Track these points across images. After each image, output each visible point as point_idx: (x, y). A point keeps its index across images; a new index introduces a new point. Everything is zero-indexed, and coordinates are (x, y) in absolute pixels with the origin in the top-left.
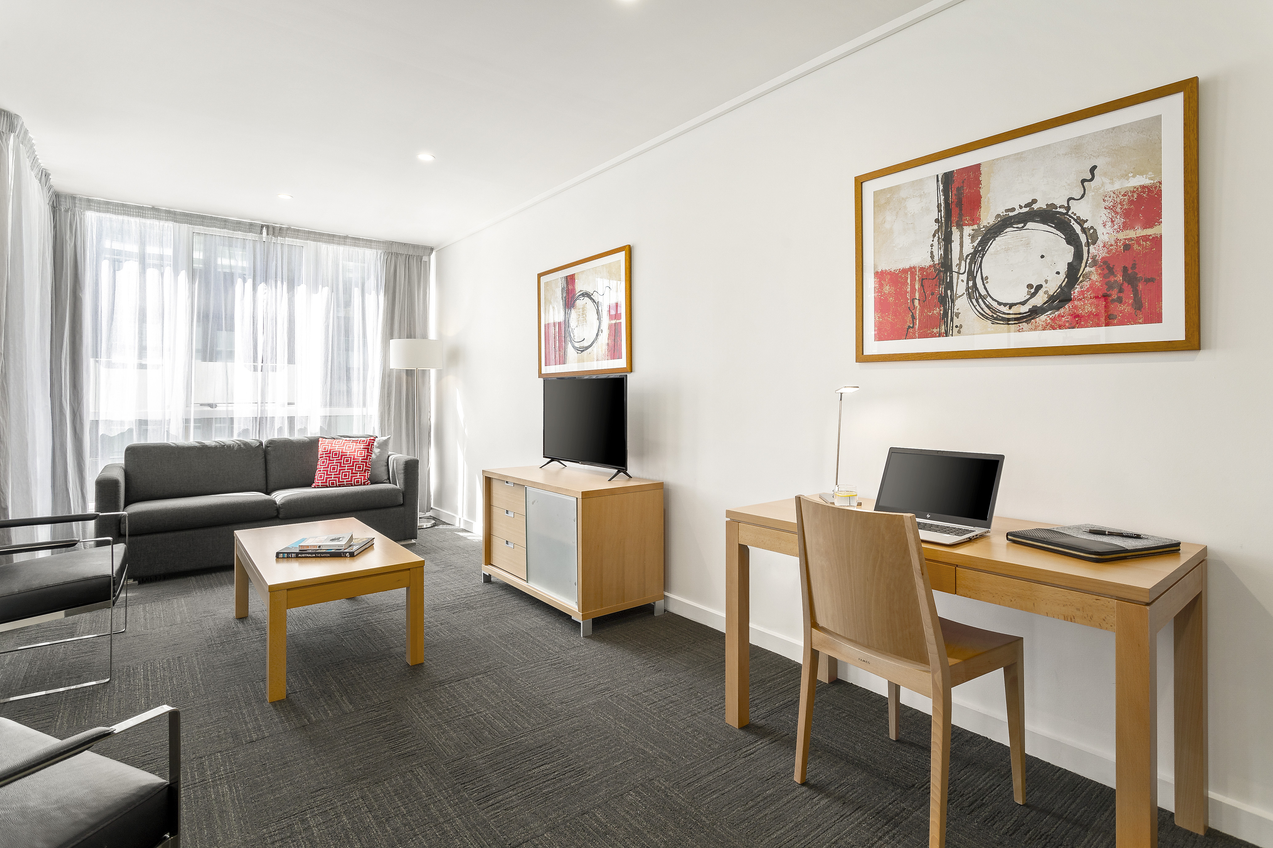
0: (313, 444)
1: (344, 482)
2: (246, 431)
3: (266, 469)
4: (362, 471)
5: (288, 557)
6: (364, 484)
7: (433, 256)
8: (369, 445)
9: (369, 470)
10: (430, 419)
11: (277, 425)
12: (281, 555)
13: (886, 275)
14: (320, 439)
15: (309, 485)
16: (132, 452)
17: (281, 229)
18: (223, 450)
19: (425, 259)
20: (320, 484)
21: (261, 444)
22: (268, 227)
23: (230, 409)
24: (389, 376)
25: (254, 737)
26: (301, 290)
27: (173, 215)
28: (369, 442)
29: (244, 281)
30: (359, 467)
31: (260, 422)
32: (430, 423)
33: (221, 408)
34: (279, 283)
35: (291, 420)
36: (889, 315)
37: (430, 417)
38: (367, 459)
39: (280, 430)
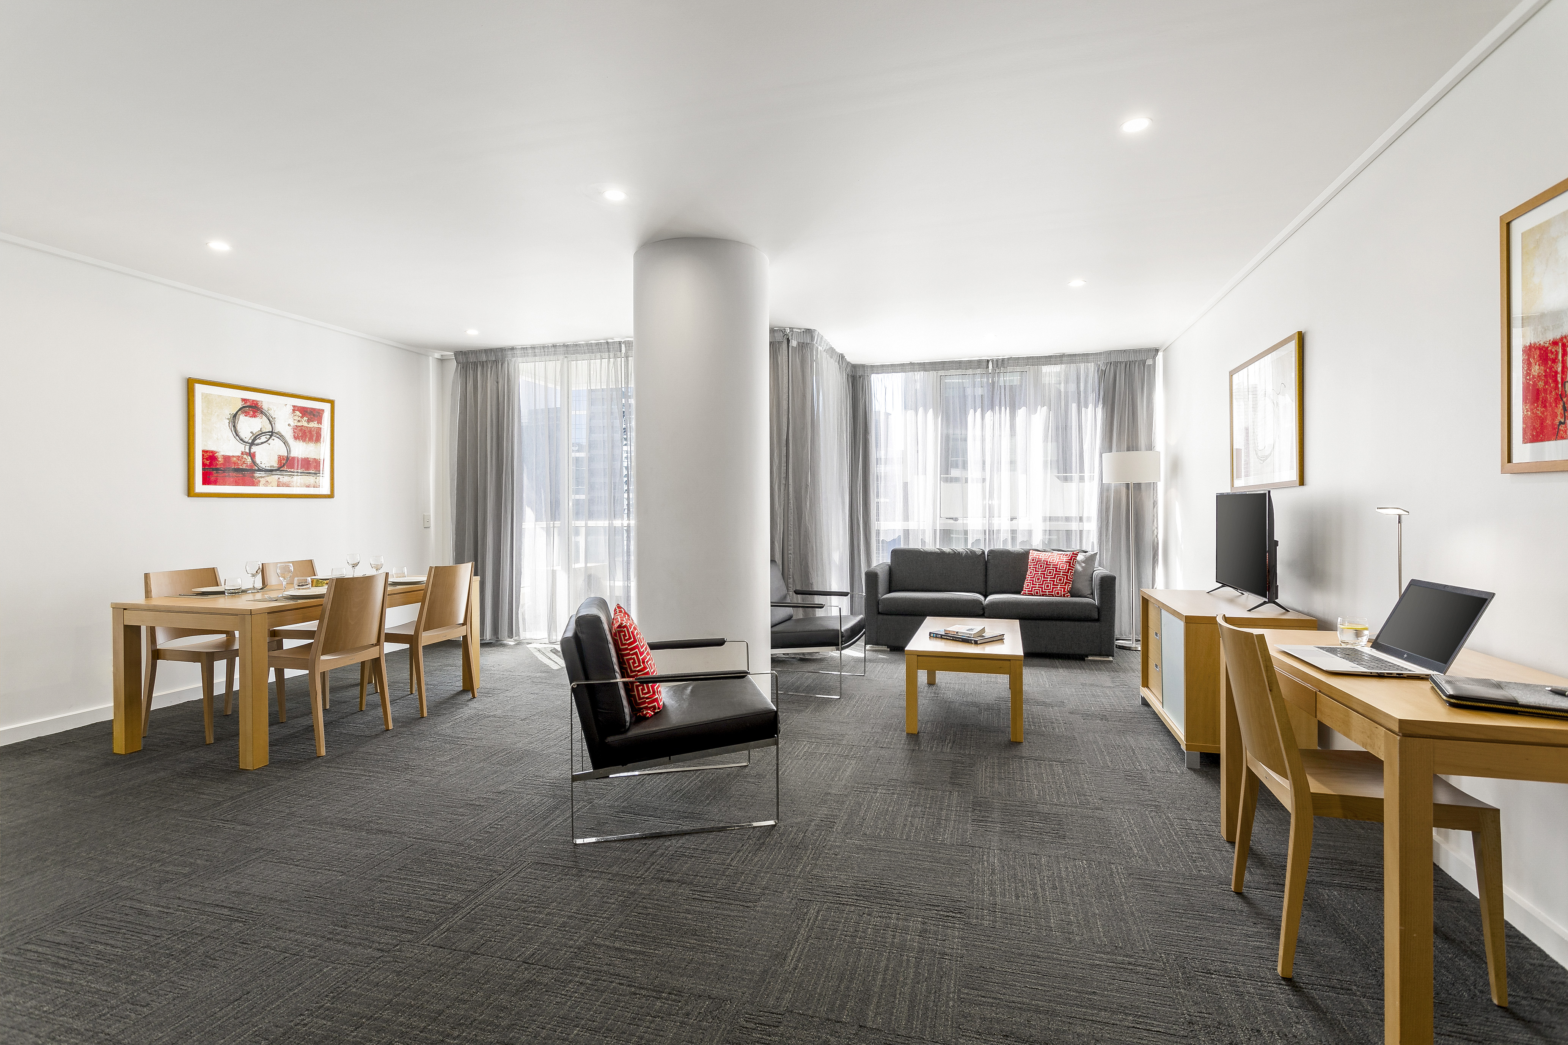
0: (1026, 554)
1: (1046, 592)
2: (978, 541)
3: (986, 575)
4: (1063, 583)
5: (936, 637)
6: (1064, 596)
7: (1160, 356)
8: (1071, 559)
9: (1070, 583)
10: (1157, 536)
11: (1002, 536)
12: (932, 635)
13: (1535, 349)
14: (1031, 551)
15: (1019, 593)
16: (895, 553)
17: (1003, 360)
18: (956, 555)
19: (1149, 362)
20: (1027, 592)
21: (983, 553)
22: (992, 360)
23: (965, 522)
24: (1108, 490)
25: (885, 746)
26: (1021, 413)
27: (924, 367)
28: (1072, 557)
29: (975, 411)
30: (1060, 580)
31: (990, 533)
32: (1158, 540)
33: (960, 521)
34: (1003, 408)
35: (1014, 532)
36: (1538, 406)
37: (1157, 533)
38: (1068, 572)
39: (1005, 541)
